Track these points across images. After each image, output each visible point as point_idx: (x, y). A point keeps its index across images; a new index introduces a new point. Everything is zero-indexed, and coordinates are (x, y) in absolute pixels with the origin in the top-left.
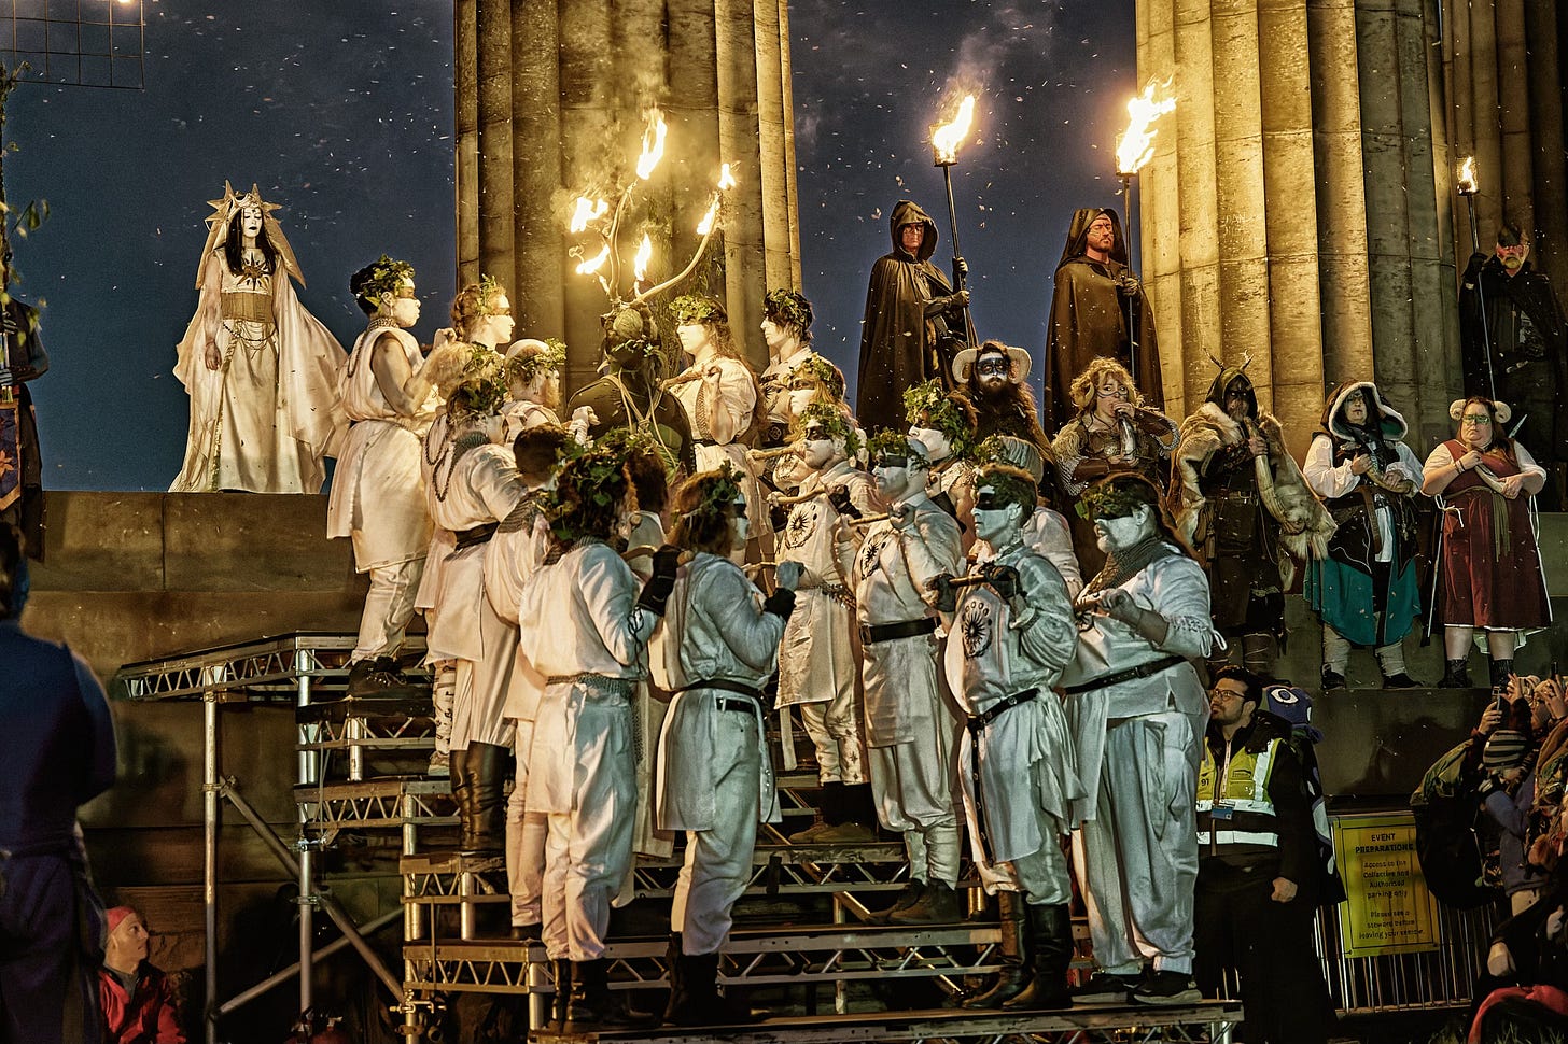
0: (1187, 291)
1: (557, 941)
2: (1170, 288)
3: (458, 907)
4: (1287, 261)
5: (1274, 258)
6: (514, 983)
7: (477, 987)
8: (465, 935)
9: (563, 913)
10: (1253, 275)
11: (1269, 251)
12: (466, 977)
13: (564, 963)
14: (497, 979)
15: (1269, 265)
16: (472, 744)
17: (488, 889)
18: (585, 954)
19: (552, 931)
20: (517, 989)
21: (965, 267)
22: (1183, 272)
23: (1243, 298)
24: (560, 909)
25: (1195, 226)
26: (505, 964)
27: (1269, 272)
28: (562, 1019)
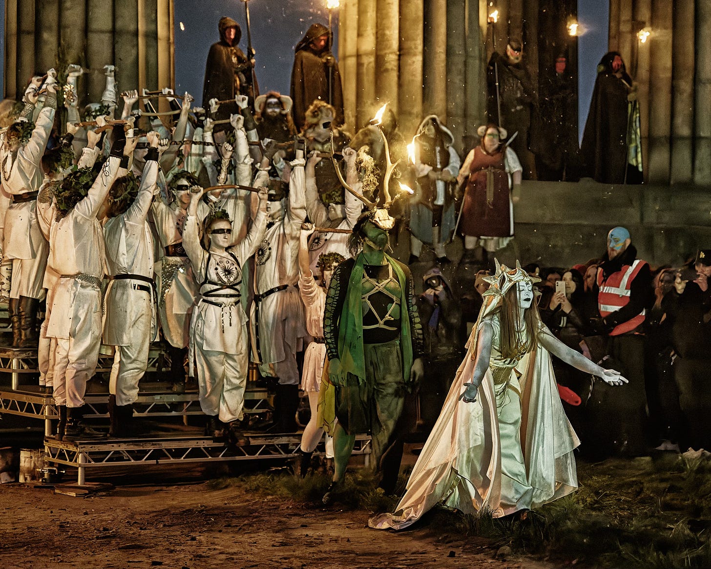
0: (359, 65)
1: (60, 397)
2: (352, 62)
3: (11, 375)
4: (408, 54)
5: (402, 52)
6: (38, 413)
7: (19, 413)
8: (14, 387)
9: (64, 385)
10: (391, 59)
11: (400, 48)
12: (13, 407)
13: (63, 408)
14: (29, 410)
15: (400, 56)
16: (21, 296)
17: (26, 367)
18: (74, 404)
19: (58, 393)
20: (39, 416)
21: (254, 52)
22: (358, 56)
23: (387, 70)
24: (62, 383)
25: (365, 34)
26: (34, 404)
27: (399, 60)
28: (62, 434)
